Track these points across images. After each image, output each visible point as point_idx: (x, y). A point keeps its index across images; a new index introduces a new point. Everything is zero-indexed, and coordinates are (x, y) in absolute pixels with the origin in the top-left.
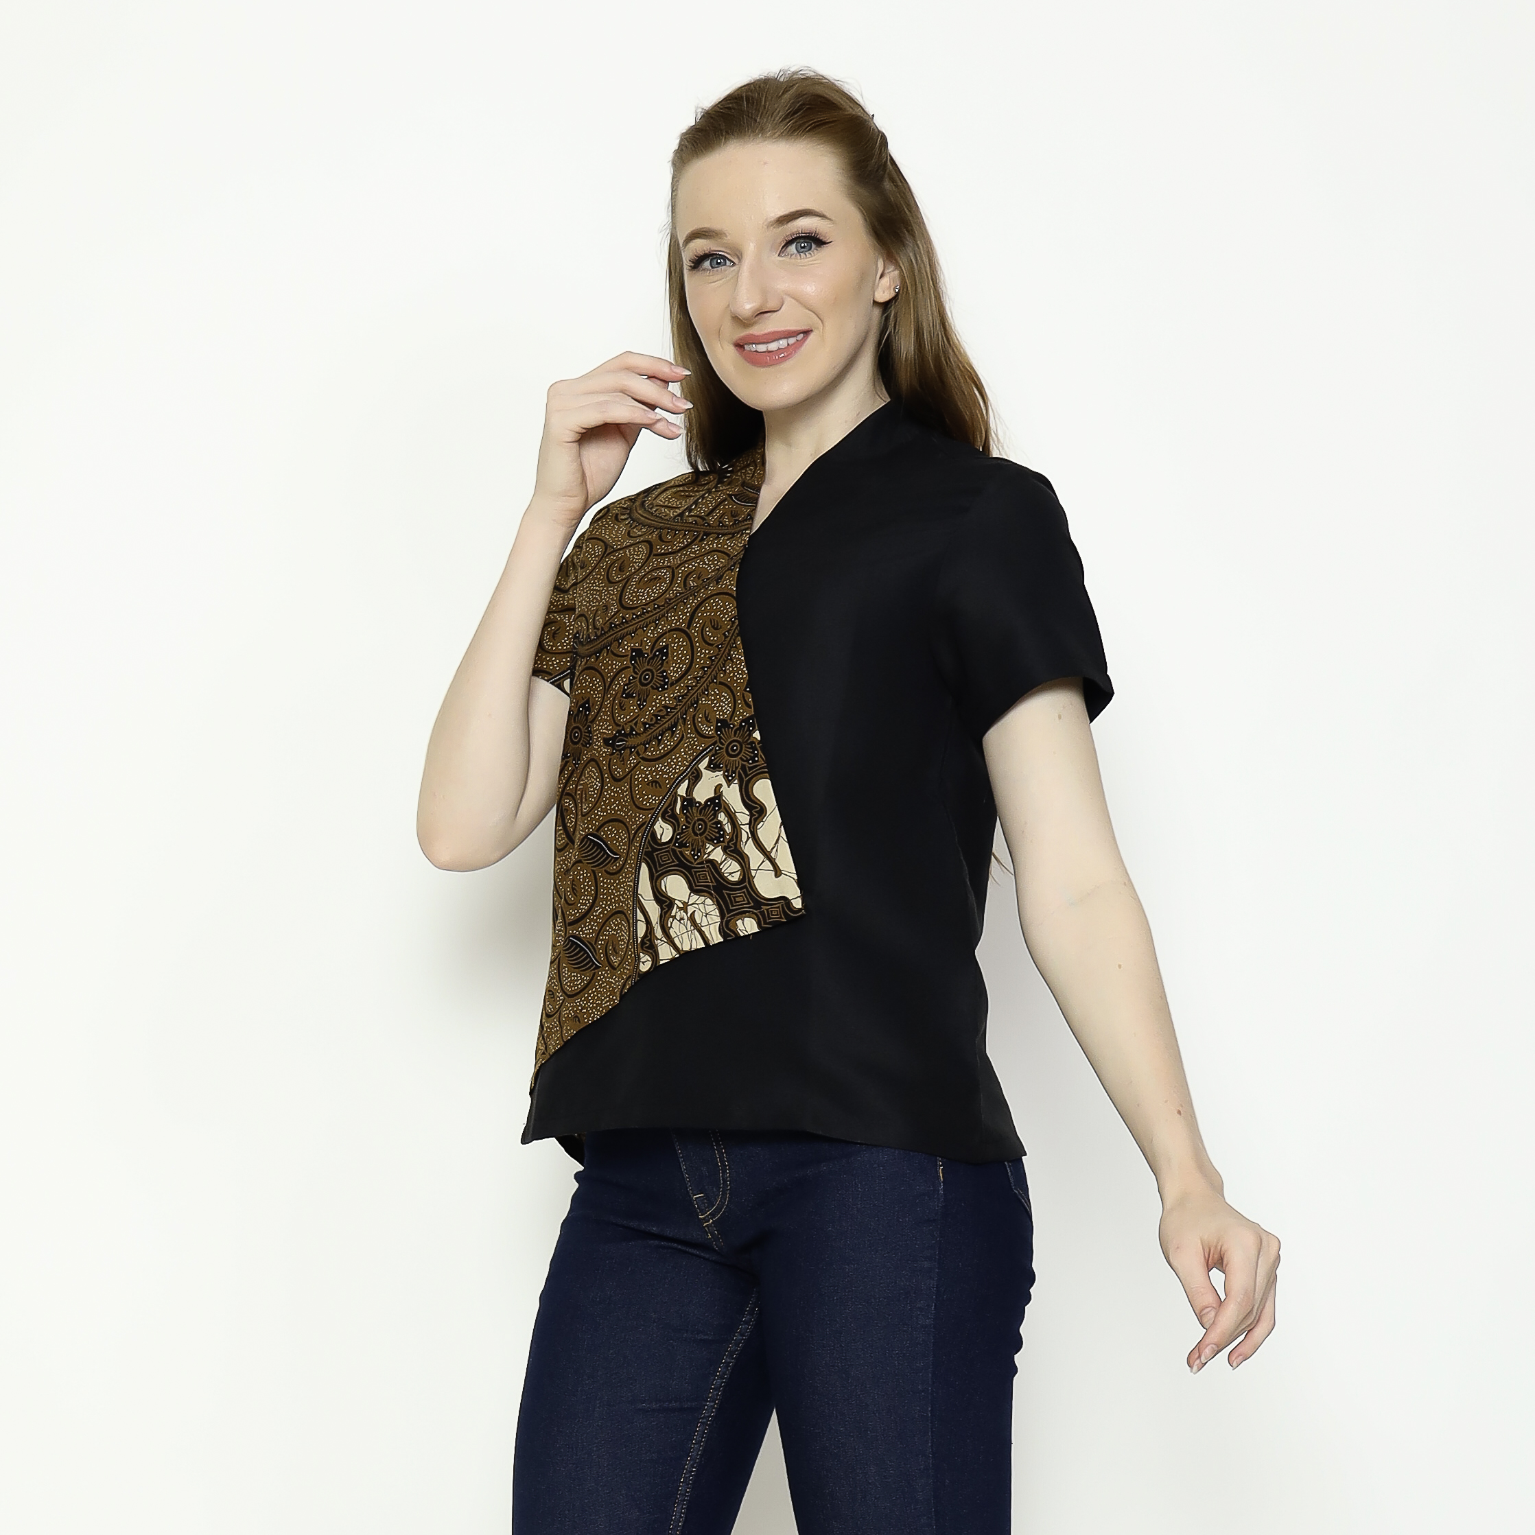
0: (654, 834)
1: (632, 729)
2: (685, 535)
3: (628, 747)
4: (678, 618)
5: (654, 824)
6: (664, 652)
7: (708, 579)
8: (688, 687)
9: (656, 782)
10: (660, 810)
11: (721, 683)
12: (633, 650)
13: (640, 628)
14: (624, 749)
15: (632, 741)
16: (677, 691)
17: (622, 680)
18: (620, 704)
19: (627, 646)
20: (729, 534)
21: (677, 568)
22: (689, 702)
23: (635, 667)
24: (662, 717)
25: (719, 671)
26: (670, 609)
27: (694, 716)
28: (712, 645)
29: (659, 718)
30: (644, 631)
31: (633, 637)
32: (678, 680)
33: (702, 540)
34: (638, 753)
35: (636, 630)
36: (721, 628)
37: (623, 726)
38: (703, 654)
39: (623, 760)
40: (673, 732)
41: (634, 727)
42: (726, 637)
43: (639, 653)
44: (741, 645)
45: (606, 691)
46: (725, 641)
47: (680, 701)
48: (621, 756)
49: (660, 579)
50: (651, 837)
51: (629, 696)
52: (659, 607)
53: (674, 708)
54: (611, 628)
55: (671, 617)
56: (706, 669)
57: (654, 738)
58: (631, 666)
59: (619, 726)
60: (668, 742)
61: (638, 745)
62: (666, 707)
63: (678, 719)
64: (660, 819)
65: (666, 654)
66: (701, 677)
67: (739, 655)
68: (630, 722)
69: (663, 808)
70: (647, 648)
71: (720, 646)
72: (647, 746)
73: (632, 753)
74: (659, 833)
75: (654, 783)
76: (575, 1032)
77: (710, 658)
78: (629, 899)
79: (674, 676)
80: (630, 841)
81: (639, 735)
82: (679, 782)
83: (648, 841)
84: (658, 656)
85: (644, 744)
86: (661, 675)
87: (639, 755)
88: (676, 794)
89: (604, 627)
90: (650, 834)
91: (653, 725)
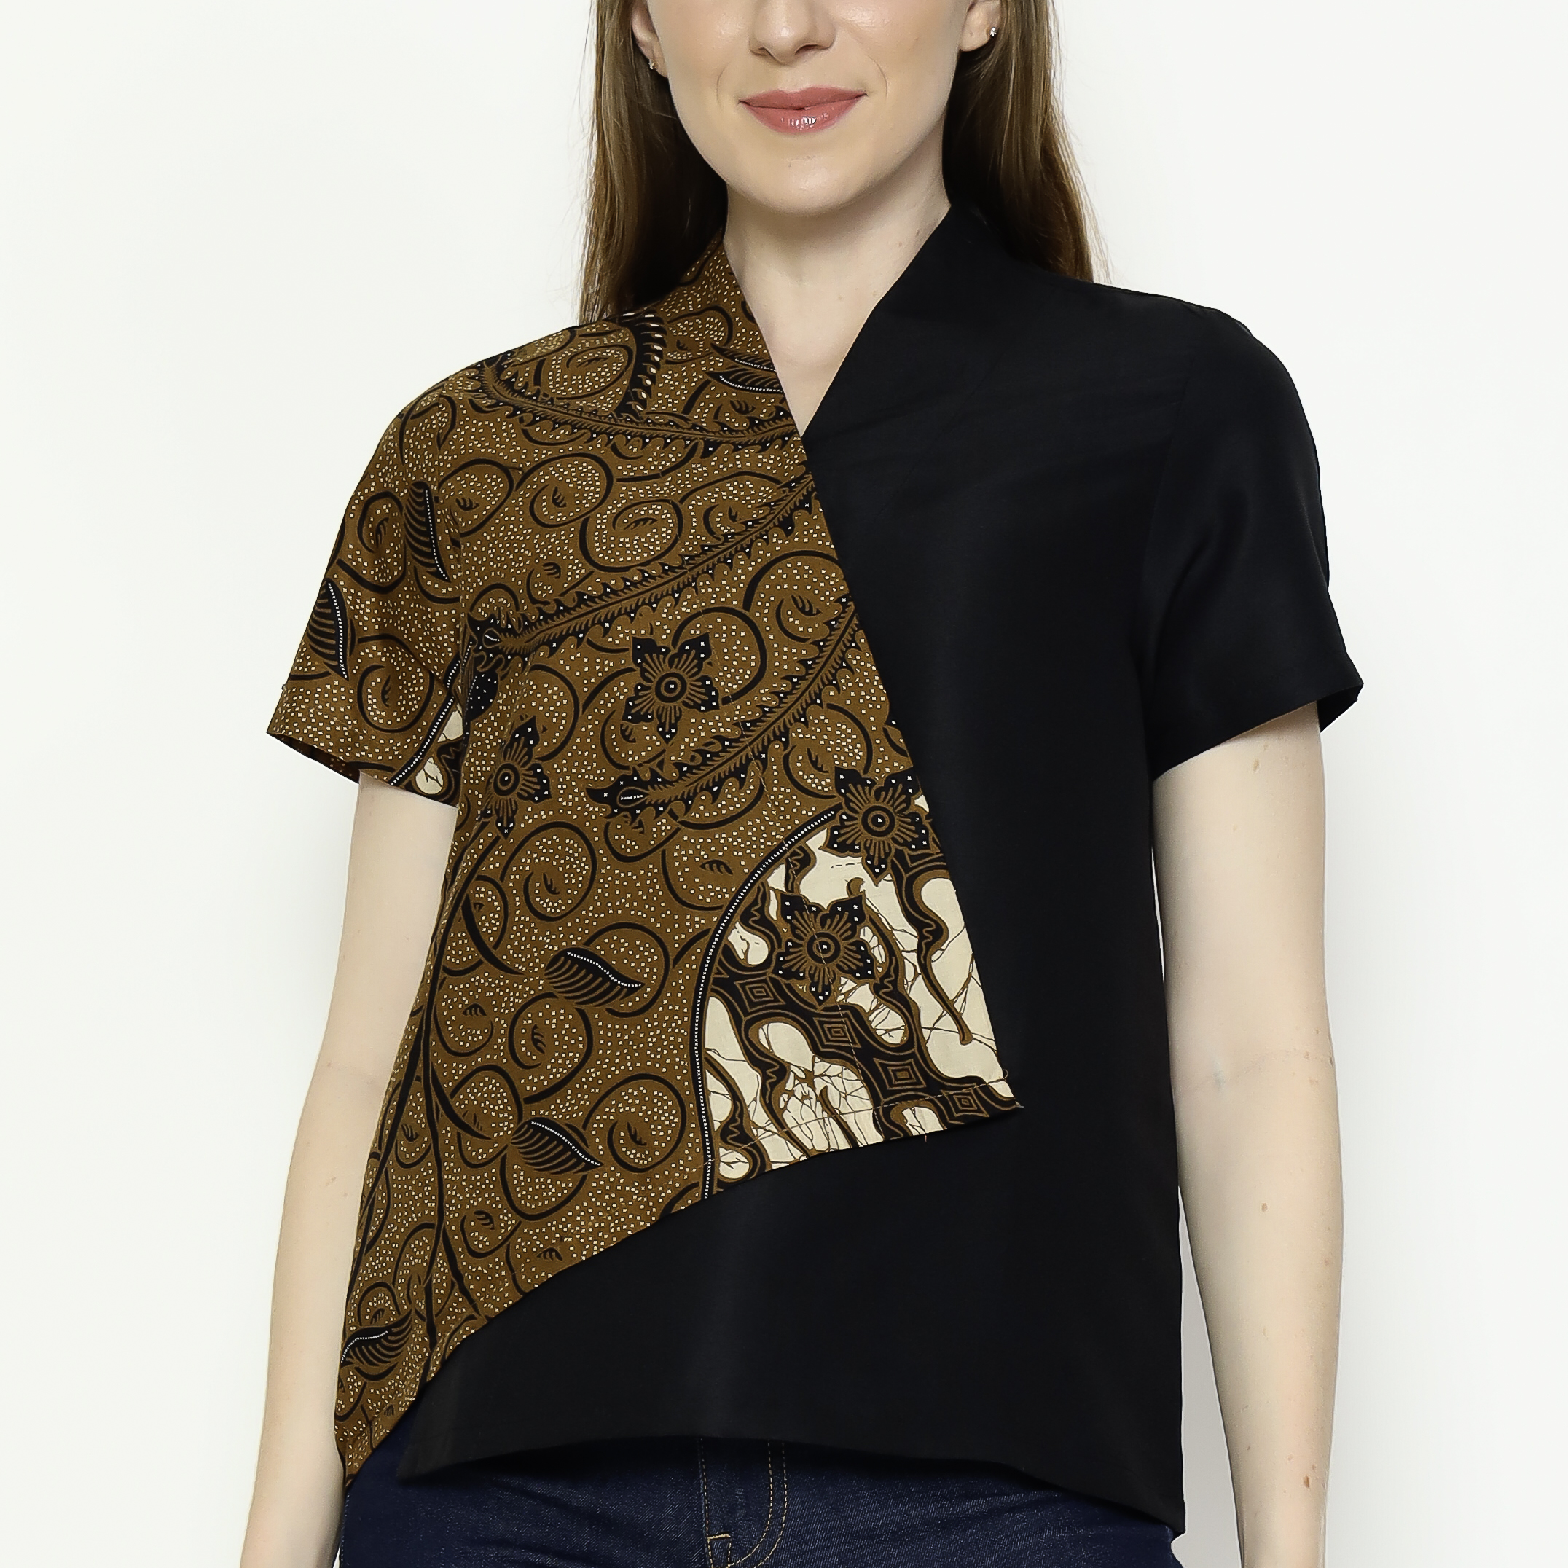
0: (729, 952)
1: (654, 775)
2: (666, 445)
3: (650, 804)
4: (729, 588)
5: (726, 931)
6: (701, 646)
7: (755, 521)
8: (762, 707)
9: (719, 863)
10: (735, 910)
11: (831, 706)
12: (636, 641)
13: (644, 603)
14: (642, 806)
15: (655, 794)
16: (738, 711)
17: (622, 690)
18: (623, 732)
19: (624, 633)
20: (754, 444)
21: (682, 501)
22: (770, 732)
23: (643, 671)
24: (713, 754)
25: (824, 685)
26: (698, 575)
27: (786, 758)
28: (804, 640)
29: (708, 756)
30: (654, 609)
31: (632, 619)
32: (738, 695)
33: (706, 454)
34: (672, 814)
35: (637, 607)
36: (818, 612)
37: (634, 769)
38: (784, 656)
39: (641, 824)
40: (742, 782)
41: (658, 770)
42: (832, 628)
43: (646, 647)
44: (866, 645)
45: (580, 705)
46: (830, 635)
47: (748, 729)
48: (633, 820)
49: (654, 520)
50: (723, 953)
51: (640, 718)
52: (672, 569)
53: (737, 740)
54: (581, 601)
55: (706, 587)
56: (795, 680)
57: (702, 789)
58: (635, 667)
59: (627, 768)
60: (732, 797)
61: (670, 801)
62: (721, 738)
63: (748, 760)
64: (738, 925)
65: (707, 650)
66: (786, 694)
67: (864, 662)
68: (648, 762)
69: (742, 908)
70: (664, 638)
71: (821, 644)
72: (690, 802)
73: (659, 813)
74: (739, 948)
75: (715, 863)
76: (550, 1276)
77: (803, 662)
78: (676, 1055)
79: (727, 688)
80: (670, 962)
81: (671, 783)
82: (768, 867)
83: (720, 963)
84: (689, 652)
85: (682, 799)
86: (700, 684)
87: (675, 817)
88: (765, 885)
89: (562, 599)
90: (720, 951)
91: (698, 768)
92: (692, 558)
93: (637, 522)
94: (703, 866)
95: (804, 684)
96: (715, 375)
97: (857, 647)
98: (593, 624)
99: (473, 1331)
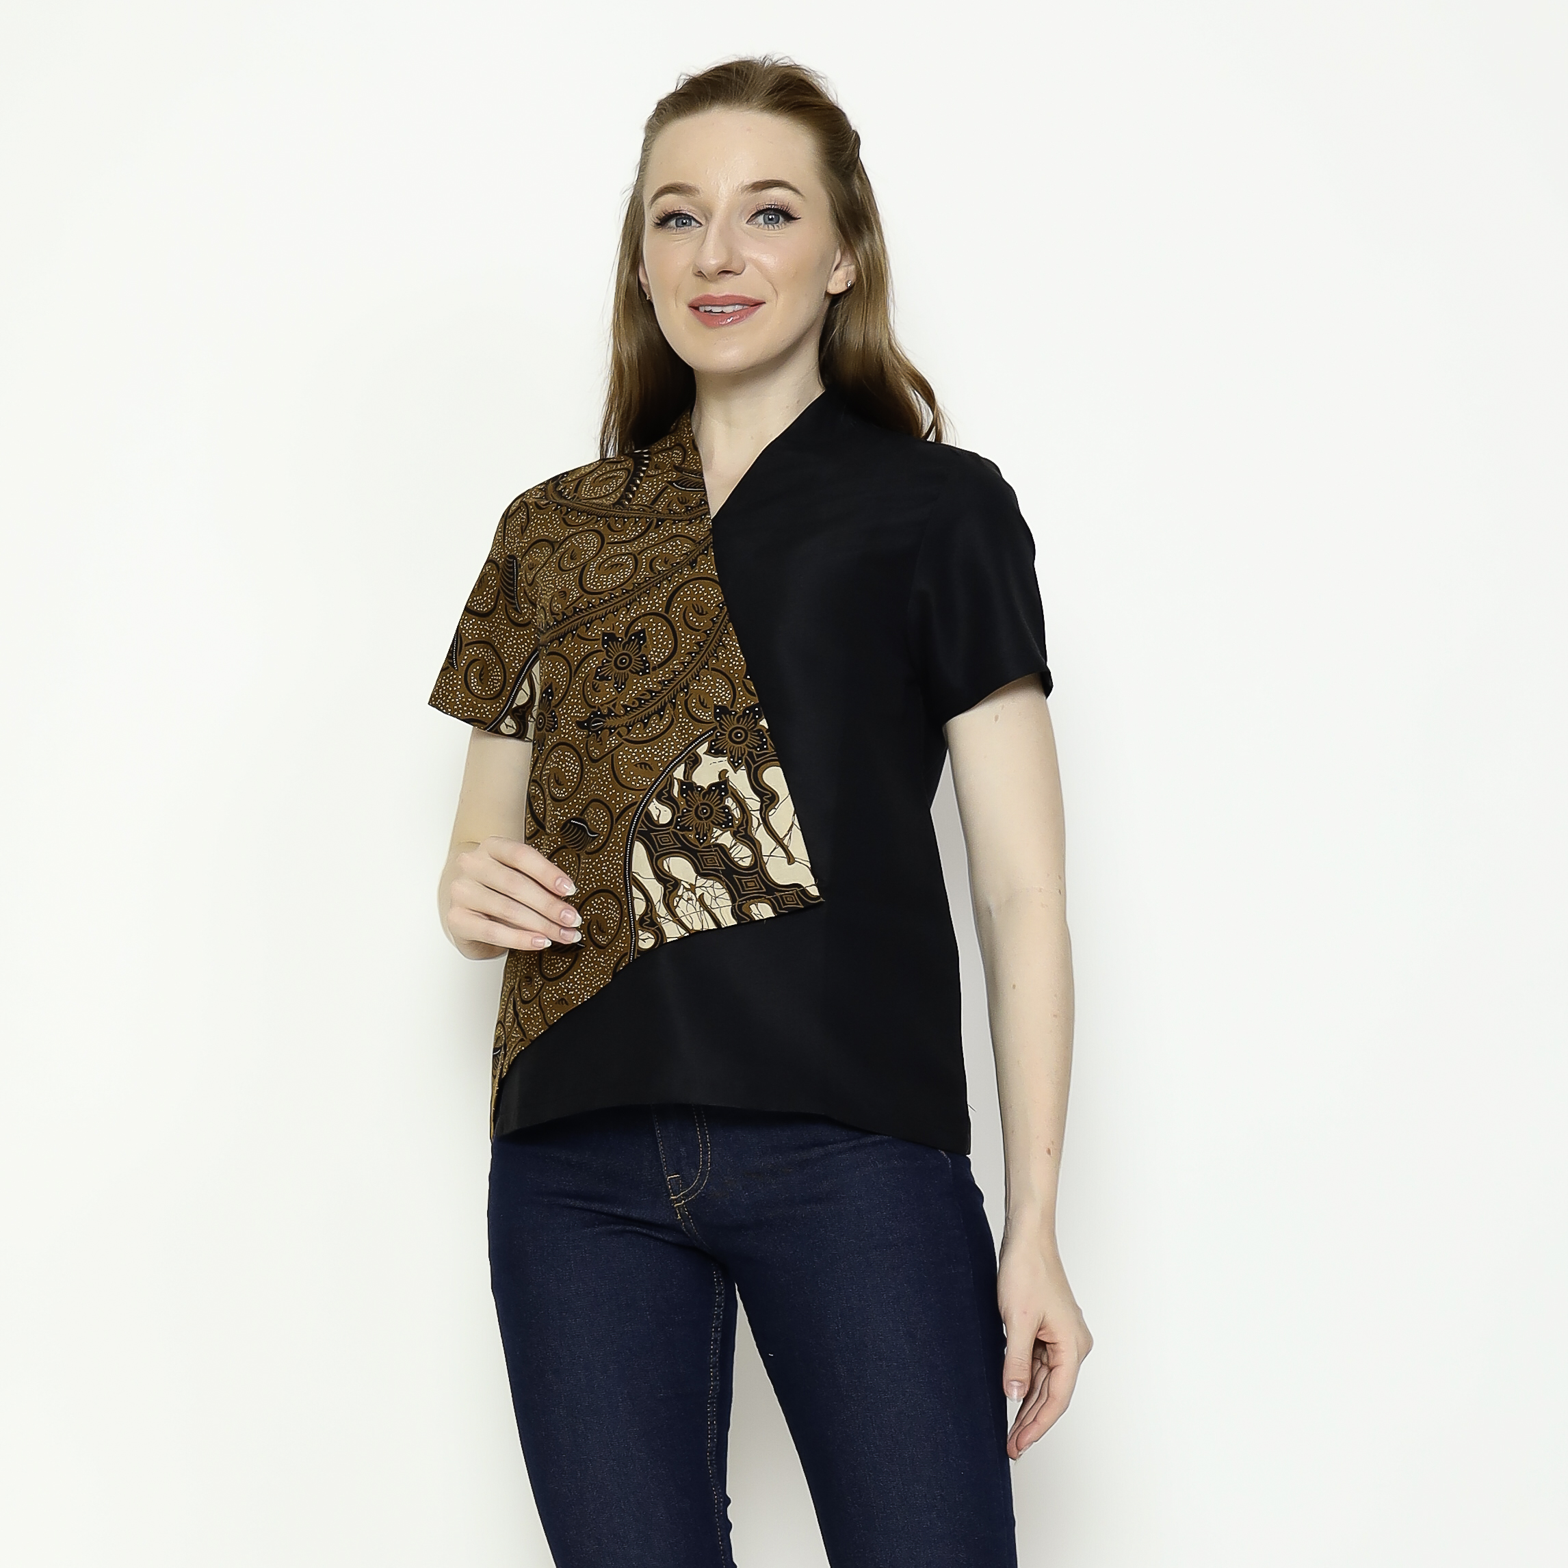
0: (648, 815)
1: (610, 711)
2: (636, 522)
3: (606, 728)
4: (657, 602)
5: (648, 803)
6: (641, 636)
7: (678, 563)
8: (674, 672)
9: (646, 764)
10: (653, 792)
11: (713, 669)
12: (604, 634)
13: (610, 612)
14: (602, 729)
15: (610, 722)
16: (661, 675)
17: (594, 663)
18: (594, 686)
19: (598, 630)
20: (686, 520)
21: (639, 554)
22: (678, 686)
23: (608, 651)
24: (645, 701)
25: (710, 657)
26: (641, 594)
27: (686, 702)
28: (698, 630)
29: (643, 702)
30: (615, 615)
31: (603, 621)
32: (661, 665)
33: (658, 526)
34: (619, 734)
35: (606, 614)
36: (707, 613)
37: (599, 708)
38: (688, 640)
39: (601, 740)
40: (661, 717)
41: (612, 708)
42: (714, 622)
43: (611, 638)
44: (733, 632)
45: (573, 673)
46: (713, 626)
47: (666, 685)
48: (597, 738)
49: (622, 565)
50: (645, 816)
51: (604, 678)
52: (627, 592)
53: (659, 692)
54: (575, 612)
55: (645, 601)
56: (693, 655)
57: (638, 721)
58: (603, 650)
59: (594, 707)
60: (656, 726)
61: (618, 727)
62: (650, 691)
63: (666, 704)
64: (654, 800)
65: (644, 639)
66: (688, 663)
67: (733, 642)
68: (607, 703)
69: (657, 790)
70: (620, 632)
71: (708, 632)
72: (630, 728)
73: (611, 733)
74: (655, 814)
75: (643, 764)
76: (562, 1015)
77: (698, 644)
78: (617, 877)
79: (656, 661)
80: (614, 820)
81: (620, 716)
82: (674, 766)
83: (643, 821)
84: (634, 640)
85: (625, 726)
86: (640, 659)
87: (621, 736)
88: (672, 777)
89: (565, 611)
90: (643, 814)
91: (636, 708)
92: (639, 584)
93: (612, 566)
94: (636, 765)
95: (698, 657)
96: (671, 483)
97: (728, 633)
98: (581, 625)
99: (523, 1048)
